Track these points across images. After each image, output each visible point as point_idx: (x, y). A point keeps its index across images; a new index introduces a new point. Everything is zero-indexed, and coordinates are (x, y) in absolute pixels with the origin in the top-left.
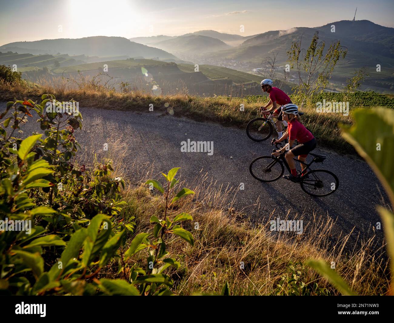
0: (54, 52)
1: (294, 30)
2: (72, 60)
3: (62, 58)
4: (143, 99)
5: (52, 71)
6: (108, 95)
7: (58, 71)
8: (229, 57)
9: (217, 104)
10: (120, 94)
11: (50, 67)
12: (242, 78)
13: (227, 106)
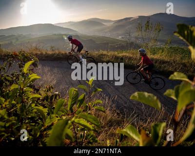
0: (16, 33)
1: (138, 17)
2: (25, 37)
3: (19, 36)
4: (62, 54)
5: (15, 43)
6: (44, 53)
7: (17, 43)
8: (106, 31)
9: (102, 55)
10: (50, 53)
11: (13, 41)
12: (114, 41)
13: (108, 55)
